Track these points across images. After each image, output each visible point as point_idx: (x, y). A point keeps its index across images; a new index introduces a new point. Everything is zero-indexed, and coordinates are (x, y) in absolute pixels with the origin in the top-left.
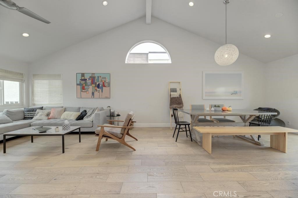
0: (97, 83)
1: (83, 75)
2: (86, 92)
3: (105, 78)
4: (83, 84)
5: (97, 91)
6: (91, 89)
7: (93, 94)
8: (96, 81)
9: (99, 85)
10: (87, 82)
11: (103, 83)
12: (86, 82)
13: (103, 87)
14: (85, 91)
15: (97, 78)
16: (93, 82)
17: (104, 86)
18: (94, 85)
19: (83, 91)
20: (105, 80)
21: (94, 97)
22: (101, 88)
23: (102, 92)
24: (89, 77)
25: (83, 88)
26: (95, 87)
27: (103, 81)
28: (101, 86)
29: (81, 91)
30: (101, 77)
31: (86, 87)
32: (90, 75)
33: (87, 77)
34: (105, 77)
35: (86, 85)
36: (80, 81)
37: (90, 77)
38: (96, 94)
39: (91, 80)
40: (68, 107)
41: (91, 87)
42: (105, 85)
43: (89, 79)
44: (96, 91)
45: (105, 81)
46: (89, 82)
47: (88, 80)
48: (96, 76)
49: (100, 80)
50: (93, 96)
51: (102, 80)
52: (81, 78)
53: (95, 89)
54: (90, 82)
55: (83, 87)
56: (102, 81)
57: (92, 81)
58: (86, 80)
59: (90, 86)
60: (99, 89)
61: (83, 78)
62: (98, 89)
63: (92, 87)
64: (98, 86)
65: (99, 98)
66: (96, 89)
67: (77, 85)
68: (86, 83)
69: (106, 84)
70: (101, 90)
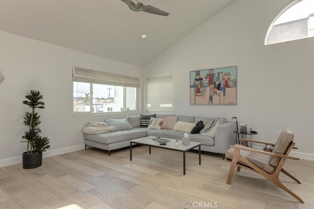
0: (217, 83)
1: (198, 73)
2: (202, 96)
3: (229, 74)
4: (198, 85)
5: (216, 94)
6: (208, 91)
7: (211, 98)
8: (215, 80)
9: (219, 84)
10: (204, 82)
11: (226, 82)
12: (201, 82)
13: (226, 88)
14: (200, 94)
15: (217, 75)
16: (211, 82)
17: (227, 85)
18: (212, 86)
19: (198, 94)
20: (228, 77)
21: (212, 103)
22: (222, 90)
23: (224, 95)
24: (205, 75)
25: (198, 91)
26: (214, 88)
27: (226, 79)
28: (222, 86)
29: (195, 95)
30: (222, 72)
31: (201, 89)
32: (208, 72)
33: (203, 75)
34: (230, 73)
35: (201, 87)
36: (195, 81)
37: (207, 75)
38: (215, 98)
39: (208, 79)
40: (181, 116)
41: (208, 89)
42: (229, 84)
43: (206, 78)
44: (215, 94)
45: (229, 79)
46: (206, 81)
47: (204, 79)
48: (216, 72)
49: (221, 78)
50: (211, 101)
51: (224, 77)
52: (196, 78)
53: (214, 92)
54: (208, 81)
55: (197, 89)
56: (223, 79)
57: (210, 81)
58: (202, 79)
59: (206, 88)
60: (220, 91)
61: (198, 77)
62: (218, 91)
63: (210, 88)
64: (219, 87)
65: (220, 104)
66: (215, 91)
67: (191, 86)
68: (201, 84)
69: (230, 83)
70: (222, 93)
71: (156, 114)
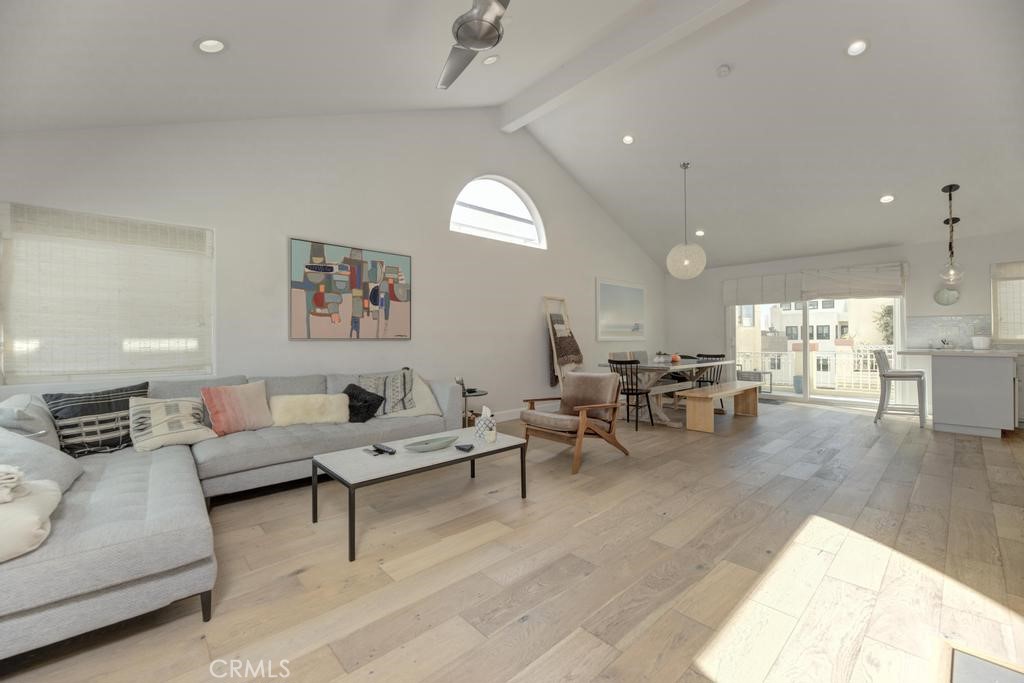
0: (372, 286)
1: (318, 248)
2: (330, 315)
3: (396, 270)
4: (318, 285)
5: (368, 315)
6: (348, 304)
7: (355, 323)
8: (365, 279)
9: (376, 291)
10: (335, 277)
11: (391, 287)
12: (329, 278)
13: (391, 302)
14: (325, 311)
15: (369, 266)
16: (355, 282)
17: (392, 296)
18: (358, 292)
19: (318, 310)
20: (396, 276)
21: (358, 336)
22: (382, 305)
23: (387, 318)
24: (340, 261)
25: (318, 301)
26: (364, 297)
27: (391, 281)
28: (382, 296)
29: (309, 312)
30: (382, 263)
31: (328, 297)
32: (347, 254)
33: (333, 258)
34: (397, 268)
35: (329, 290)
36: (307, 270)
37: (346, 260)
38: (366, 323)
39: (349, 273)
41: (347, 298)
42: (396, 293)
43: (341, 268)
44: (365, 314)
45: (396, 281)
46: (341, 277)
47: (336, 269)
48: (367, 258)
49: (380, 276)
50: (354, 332)
51: (387, 276)
52: (311, 261)
53: (364, 308)
54: (347, 279)
55: (316, 295)
56: (385, 279)
57: (352, 277)
58: (331, 269)
59: (344, 295)
60: (377, 308)
61: (318, 261)
62: (373, 308)
63: (354, 297)
64: (374, 297)
65: (378, 339)
66: (366, 306)
67: (294, 285)
68: (329, 281)
69: (399, 292)
70: (382, 311)
71: (147, 383)
